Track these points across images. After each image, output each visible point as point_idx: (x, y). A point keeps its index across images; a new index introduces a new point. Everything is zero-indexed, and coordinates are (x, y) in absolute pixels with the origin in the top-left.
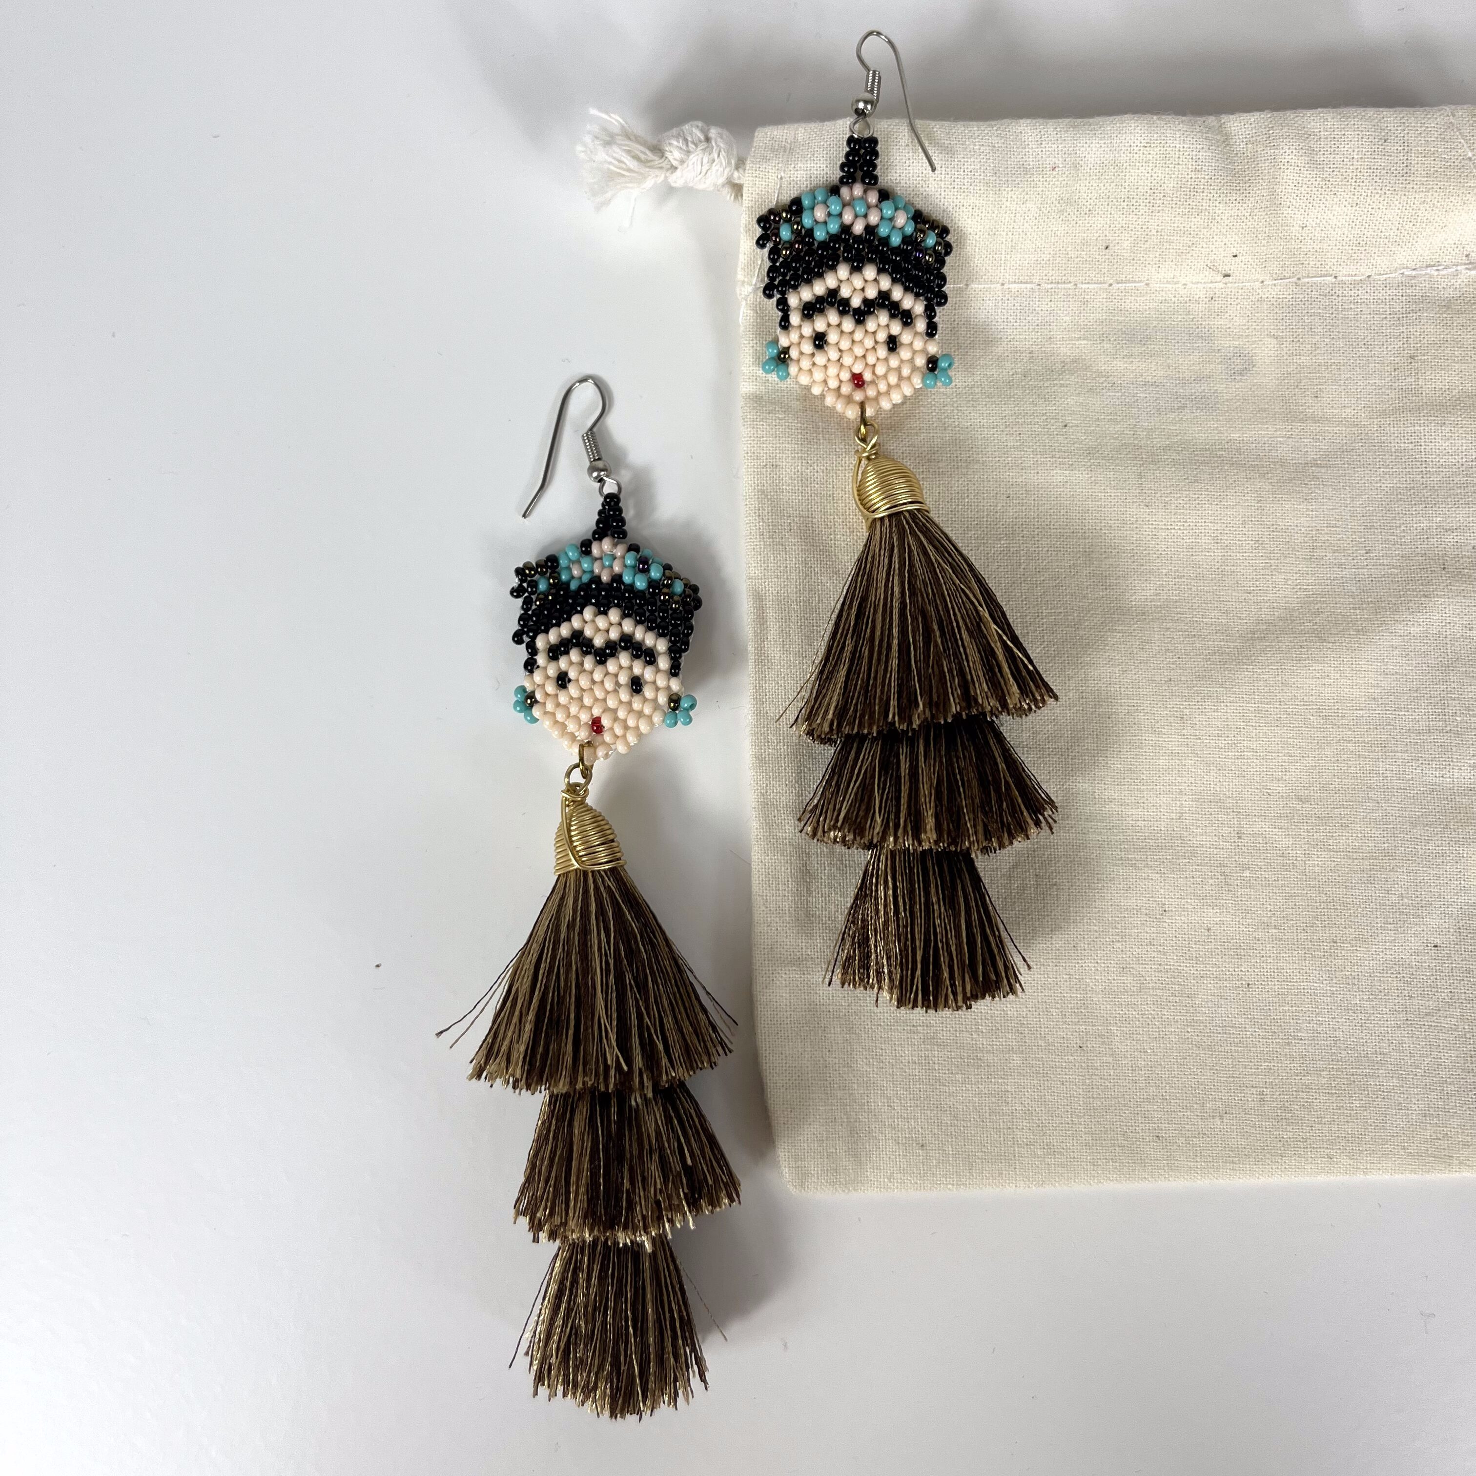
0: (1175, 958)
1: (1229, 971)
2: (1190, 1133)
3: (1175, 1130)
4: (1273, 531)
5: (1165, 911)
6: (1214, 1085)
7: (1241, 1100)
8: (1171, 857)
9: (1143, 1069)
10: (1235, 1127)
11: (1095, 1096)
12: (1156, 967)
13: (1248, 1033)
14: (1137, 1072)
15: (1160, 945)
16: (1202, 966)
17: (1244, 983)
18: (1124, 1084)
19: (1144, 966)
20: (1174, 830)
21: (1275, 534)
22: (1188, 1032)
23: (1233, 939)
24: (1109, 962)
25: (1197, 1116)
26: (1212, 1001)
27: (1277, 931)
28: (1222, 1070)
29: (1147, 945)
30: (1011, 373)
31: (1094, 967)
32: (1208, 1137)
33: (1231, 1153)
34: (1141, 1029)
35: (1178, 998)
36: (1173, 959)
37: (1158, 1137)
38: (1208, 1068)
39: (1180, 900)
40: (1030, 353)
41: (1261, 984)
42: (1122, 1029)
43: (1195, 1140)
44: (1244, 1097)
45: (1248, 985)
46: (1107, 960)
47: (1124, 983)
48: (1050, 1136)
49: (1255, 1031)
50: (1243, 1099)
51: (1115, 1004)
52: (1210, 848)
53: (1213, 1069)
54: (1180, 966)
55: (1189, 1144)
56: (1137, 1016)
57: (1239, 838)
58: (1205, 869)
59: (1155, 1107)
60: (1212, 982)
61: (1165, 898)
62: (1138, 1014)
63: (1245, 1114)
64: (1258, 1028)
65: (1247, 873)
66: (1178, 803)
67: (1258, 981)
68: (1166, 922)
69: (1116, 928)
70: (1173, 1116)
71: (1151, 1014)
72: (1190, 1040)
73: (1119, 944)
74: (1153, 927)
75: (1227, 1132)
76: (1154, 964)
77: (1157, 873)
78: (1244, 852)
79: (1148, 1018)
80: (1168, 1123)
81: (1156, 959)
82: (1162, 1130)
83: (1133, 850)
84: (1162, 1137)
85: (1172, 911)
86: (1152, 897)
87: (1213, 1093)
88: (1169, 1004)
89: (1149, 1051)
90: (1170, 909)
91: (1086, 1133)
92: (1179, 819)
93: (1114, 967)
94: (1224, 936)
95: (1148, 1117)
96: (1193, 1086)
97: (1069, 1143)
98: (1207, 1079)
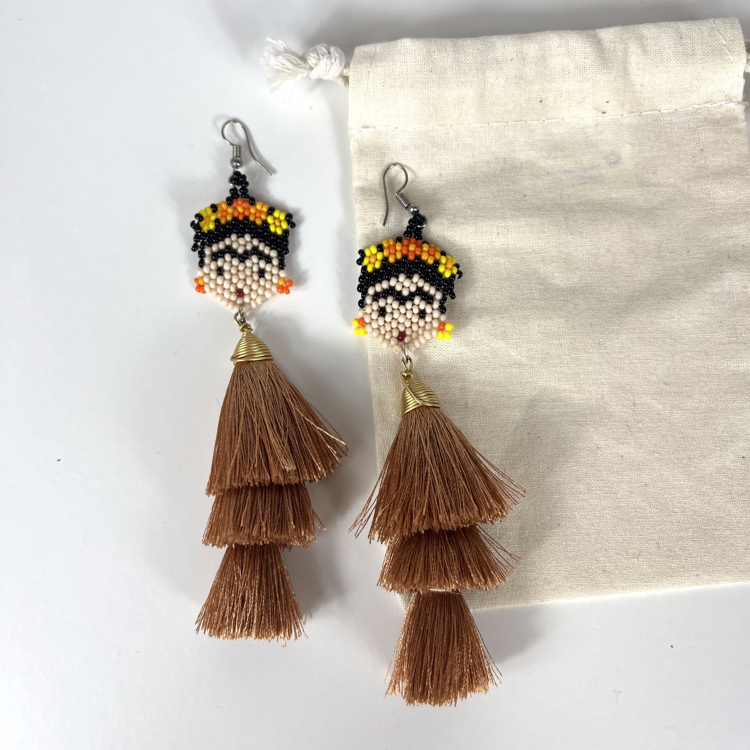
0: (605, 473)
1: (635, 478)
2: (621, 567)
3: (613, 566)
4: (638, 244)
5: (598, 448)
6: (632, 541)
7: (647, 547)
8: (599, 419)
9: (593, 534)
10: (645, 563)
11: (568, 551)
12: (596, 478)
13: (648, 511)
14: (590, 536)
15: (597, 467)
16: (620, 476)
17: (643, 484)
18: (584, 543)
19: (589, 478)
20: (599, 404)
21: (639, 245)
22: (615, 512)
23: (635, 461)
24: (571, 477)
25: (624, 558)
26: (627, 495)
27: (658, 455)
28: (636, 532)
29: (590, 467)
30: (494, 170)
31: (563, 480)
32: (631, 569)
33: (644, 577)
34: (591, 513)
35: (609, 495)
36: (605, 474)
37: (604, 571)
38: (628, 531)
39: (606, 441)
40: (504, 159)
41: (653, 484)
42: (580, 513)
43: (624, 571)
44: (649, 546)
45: (646, 485)
46: (569, 476)
47: (579, 488)
48: (546, 574)
49: (651, 510)
50: (648, 547)
51: (576, 500)
52: (619, 412)
53: (630, 532)
54: (609, 477)
55: (621, 573)
56: (588, 506)
57: (634, 406)
58: (617, 424)
59: (602, 554)
60: (626, 485)
61: (597, 441)
62: (588, 505)
63: (650, 555)
64: (653, 508)
65: (640, 425)
66: (601, 389)
67: (650, 482)
68: (599, 454)
69: (573, 459)
70: (611, 559)
71: (595, 504)
72: (617, 517)
73: (575, 468)
74: (593, 457)
75: (641, 565)
76: (595, 477)
77: (593, 428)
78: (638, 414)
79: (594, 506)
80: (609, 563)
81: (595, 474)
82: (606, 567)
83: (578, 416)
84: (606, 570)
85: (602, 448)
86: (591, 441)
87: (632, 545)
88: (604, 498)
89: (595, 524)
90: (601, 447)
91: (565, 571)
92: (602, 398)
93: (573, 480)
94: (630, 459)
95: (598, 560)
96: (621, 542)
97: (556, 577)
98: (628, 537)
